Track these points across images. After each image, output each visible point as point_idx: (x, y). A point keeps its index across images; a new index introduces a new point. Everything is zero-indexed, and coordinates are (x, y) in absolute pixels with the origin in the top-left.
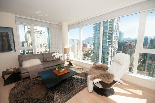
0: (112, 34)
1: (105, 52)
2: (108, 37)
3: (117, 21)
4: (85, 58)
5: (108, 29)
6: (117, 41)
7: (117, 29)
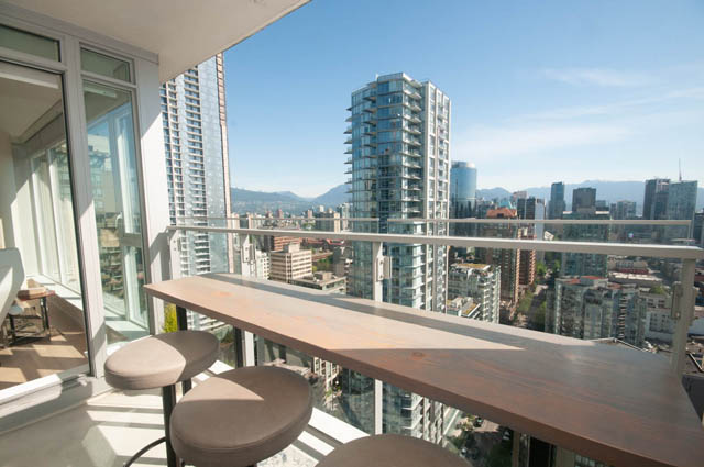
0: (421, 172)
1: (398, 249)
2: (405, 186)
3: (440, 119)
4: (320, 277)
5: (407, 152)
6: (446, 200)
7: (441, 152)
